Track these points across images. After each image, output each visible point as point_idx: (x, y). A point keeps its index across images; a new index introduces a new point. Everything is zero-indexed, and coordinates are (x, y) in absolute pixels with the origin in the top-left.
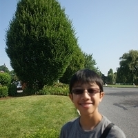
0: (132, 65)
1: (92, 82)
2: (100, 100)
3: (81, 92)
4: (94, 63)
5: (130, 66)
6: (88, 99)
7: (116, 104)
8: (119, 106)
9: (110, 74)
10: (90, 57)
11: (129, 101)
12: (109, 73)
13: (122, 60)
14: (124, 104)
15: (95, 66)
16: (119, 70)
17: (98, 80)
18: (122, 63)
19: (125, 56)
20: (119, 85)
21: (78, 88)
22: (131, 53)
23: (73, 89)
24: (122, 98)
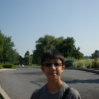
0: (47, 48)
2: (62, 71)
4: (12, 45)
5: (45, 49)
6: (54, 70)
7: (32, 82)
9: (27, 56)
10: (9, 39)
12: (26, 54)
13: (38, 43)
15: (14, 48)
18: (38, 46)
19: (41, 40)
20: (35, 66)
22: (46, 37)
24: (38, 76)
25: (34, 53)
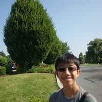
0: (97, 49)
1: (72, 63)
2: (78, 76)
3: (64, 70)
4: (69, 48)
5: (95, 50)
6: (69, 75)
7: (85, 79)
8: (88, 80)
9: (81, 57)
10: (66, 44)
11: (95, 76)
12: (80, 55)
13: (89, 46)
14: (92, 78)
15: (70, 51)
16: (87, 53)
17: (76, 61)
18: (89, 48)
19: (91, 43)
20: (88, 64)
21: (62, 67)
22: (96, 40)
23: (58, 68)
24: (90, 74)
25: (86, 54)
